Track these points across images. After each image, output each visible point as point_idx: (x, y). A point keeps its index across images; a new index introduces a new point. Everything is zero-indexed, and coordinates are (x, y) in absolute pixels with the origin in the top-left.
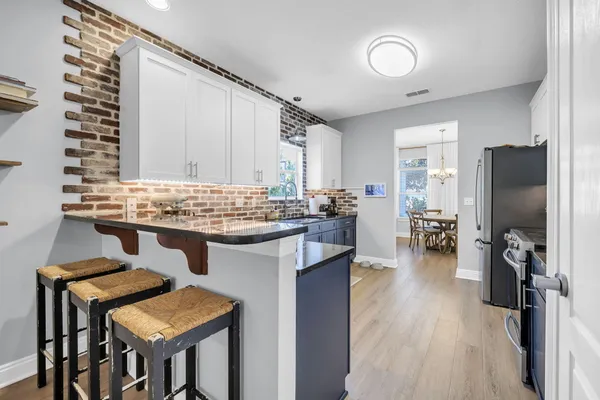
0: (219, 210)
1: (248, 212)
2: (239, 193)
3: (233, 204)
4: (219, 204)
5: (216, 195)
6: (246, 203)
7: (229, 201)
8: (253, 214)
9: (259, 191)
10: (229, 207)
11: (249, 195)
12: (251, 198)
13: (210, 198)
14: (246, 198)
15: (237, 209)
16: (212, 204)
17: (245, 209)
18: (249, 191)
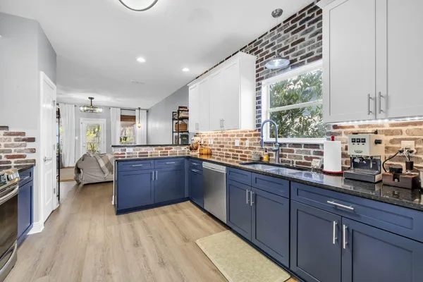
0: (227, 147)
1: (243, 151)
2: (238, 135)
3: (234, 143)
4: (226, 143)
5: (225, 138)
6: (242, 144)
7: (232, 141)
8: (247, 152)
9: (252, 133)
10: (232, 145)
11: (244, 137)
12: (246, 139)
13: (223, 139)
14: (242, 139)
15: (237, 147)
16: (223, 143)
17: (241, 148)
18: (244, 134)
